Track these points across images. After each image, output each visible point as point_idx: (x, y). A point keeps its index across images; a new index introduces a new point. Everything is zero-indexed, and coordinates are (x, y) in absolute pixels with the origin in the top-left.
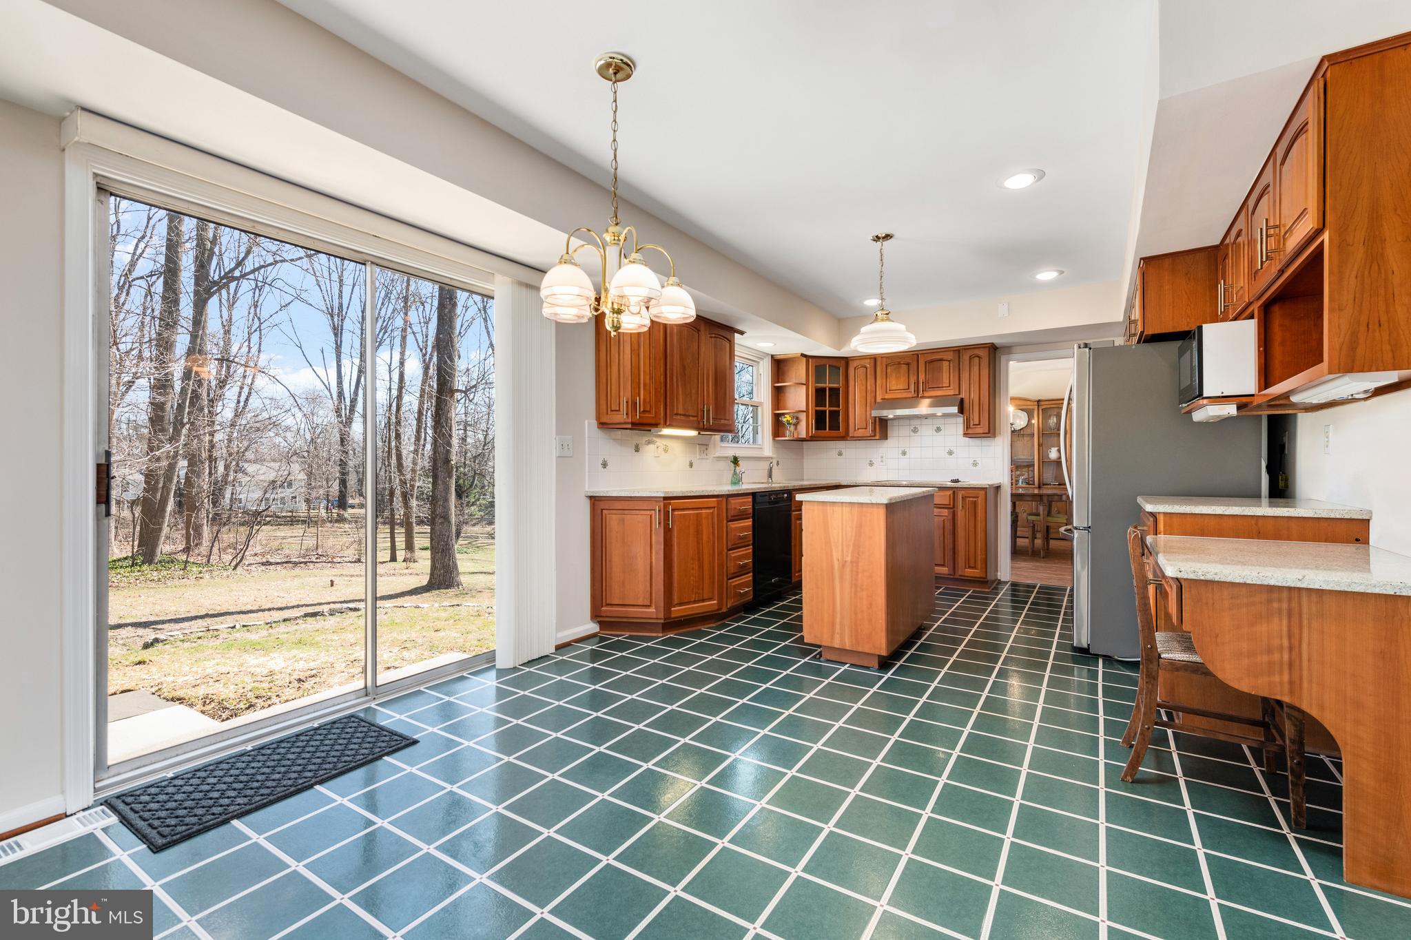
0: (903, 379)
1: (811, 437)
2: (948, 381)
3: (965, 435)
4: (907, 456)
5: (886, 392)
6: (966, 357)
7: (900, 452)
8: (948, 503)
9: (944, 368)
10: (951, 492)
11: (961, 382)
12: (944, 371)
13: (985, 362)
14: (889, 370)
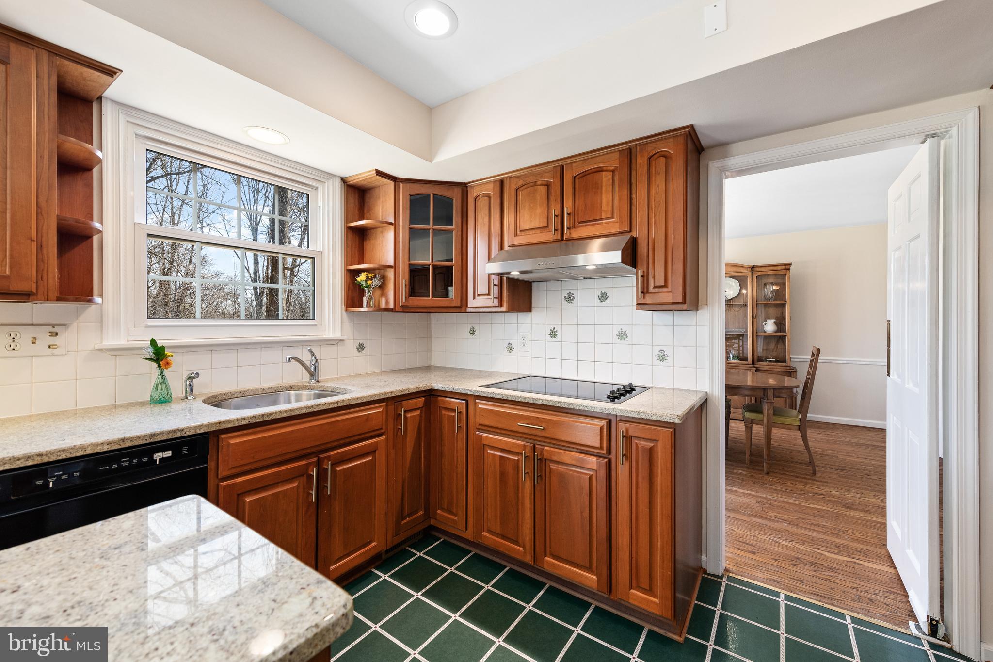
0: (540, 210)
1: (402, 306)
2: (610, 208)
3: (640, 305)
4: (558, 338)
5: (516, 235)
6: (641, 161)
7: (549, 332)
8: (598, 445)
9: (604, 184)
10: (603, 423)
11: (634, 208)
12: (604, 189)
13: (678, 165)
14: (520, 198)
